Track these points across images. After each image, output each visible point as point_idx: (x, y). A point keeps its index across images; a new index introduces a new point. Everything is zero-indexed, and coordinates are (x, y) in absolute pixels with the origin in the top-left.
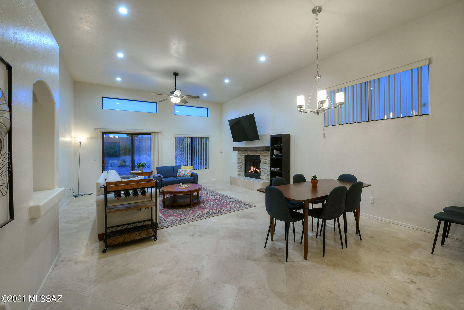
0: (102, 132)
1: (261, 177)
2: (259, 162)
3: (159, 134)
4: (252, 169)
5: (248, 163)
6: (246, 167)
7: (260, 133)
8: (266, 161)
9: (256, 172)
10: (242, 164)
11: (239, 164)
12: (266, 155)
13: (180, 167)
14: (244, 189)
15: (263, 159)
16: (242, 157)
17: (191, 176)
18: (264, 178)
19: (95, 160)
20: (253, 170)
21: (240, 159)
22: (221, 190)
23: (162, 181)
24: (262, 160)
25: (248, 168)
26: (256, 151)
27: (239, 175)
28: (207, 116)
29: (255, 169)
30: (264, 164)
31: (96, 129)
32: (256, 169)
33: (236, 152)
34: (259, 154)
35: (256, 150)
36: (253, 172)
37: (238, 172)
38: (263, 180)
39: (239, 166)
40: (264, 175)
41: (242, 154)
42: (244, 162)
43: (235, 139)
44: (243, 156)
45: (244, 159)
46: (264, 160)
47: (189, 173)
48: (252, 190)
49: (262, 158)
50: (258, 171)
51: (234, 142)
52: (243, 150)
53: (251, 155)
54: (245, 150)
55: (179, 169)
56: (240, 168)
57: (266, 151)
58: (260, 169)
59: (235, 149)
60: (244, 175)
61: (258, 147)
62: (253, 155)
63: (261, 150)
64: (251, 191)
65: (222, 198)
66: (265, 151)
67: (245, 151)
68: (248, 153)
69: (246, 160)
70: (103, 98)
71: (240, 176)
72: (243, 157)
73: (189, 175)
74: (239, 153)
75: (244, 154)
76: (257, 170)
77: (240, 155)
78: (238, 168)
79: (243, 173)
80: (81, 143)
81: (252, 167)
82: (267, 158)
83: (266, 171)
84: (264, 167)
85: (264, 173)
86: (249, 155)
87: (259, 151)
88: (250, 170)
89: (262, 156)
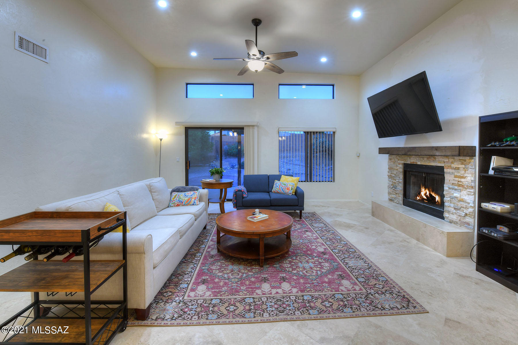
0: (185, 127)
1: (446, 215)
2: (442, 181)
3: (256, 128)
4: (423, 193)
5: (412, 179)
6: (407, 186)
7: (442, 116)
8: (463, 180)
9: (431, 199)
10: (397, 180)
11: (390, 179)
12: (463, 166)
13: (278, 178)
14: (399, 232)
15: (453, 176)
16: (398, 168)
17: (294, 194)
18: (454, 220)
19: (178, 161)
20: (425, 194)
21: (394, 169)
22: (348, 227)
23: (243, 198)
24: (447, 177)
25: (412, 191)
26: (433, 156)
27: (391, 200)
28: (333, 98)
29: (430, 194)
30: (456, 187)
31: (177, 123)
32: (432, 193)
33: (386, 157)
34: (440, 162)
35: (431, 154)
36: (425, 200)
37: (389, 193)
38: (451, 222)
39: (391, 183)
40: (454, 211)
41: (398, 162)
42: (401, 176)
43: (382, 133)
44: (399, 164)
45: (401, 170)
46: (456, 177)
47: (291, 188)
48: (418, 240)
49: (449, 173)
50: (437, 198)
51: (379, 137)
52: (400, 153)
53: (419, 163)
54: (403, 153)
55: (276, 181)
56: (394, 187)
57: (461, 158)
58: (442, 196)
59: (382, 151)
60: (401, 202)
61: (437, 148)
62: (423, 163)
63: (449, 154)
64: (416, 241)
65: (340, 251)
66: (457, 158)
67: (403, 155)
68: (412, 160)
69: (407, 173)
70: (187, 84)
71: (392, 203)
72: (400, 168)
73: (290, 192)
74: (390, 159)
75: (402, 160)
76: (433, 195)
77: (394, 162)
78: (389, 187)
79: (401, 198)
80: (161, 140)
81: (422, 189)
82: (466, 175)
83: (464, 205)
84: (456, 194)
85: (455, 208)
86: (414, 163)
87: (441, 157)
88: (419, 195)
89: (448, 168)
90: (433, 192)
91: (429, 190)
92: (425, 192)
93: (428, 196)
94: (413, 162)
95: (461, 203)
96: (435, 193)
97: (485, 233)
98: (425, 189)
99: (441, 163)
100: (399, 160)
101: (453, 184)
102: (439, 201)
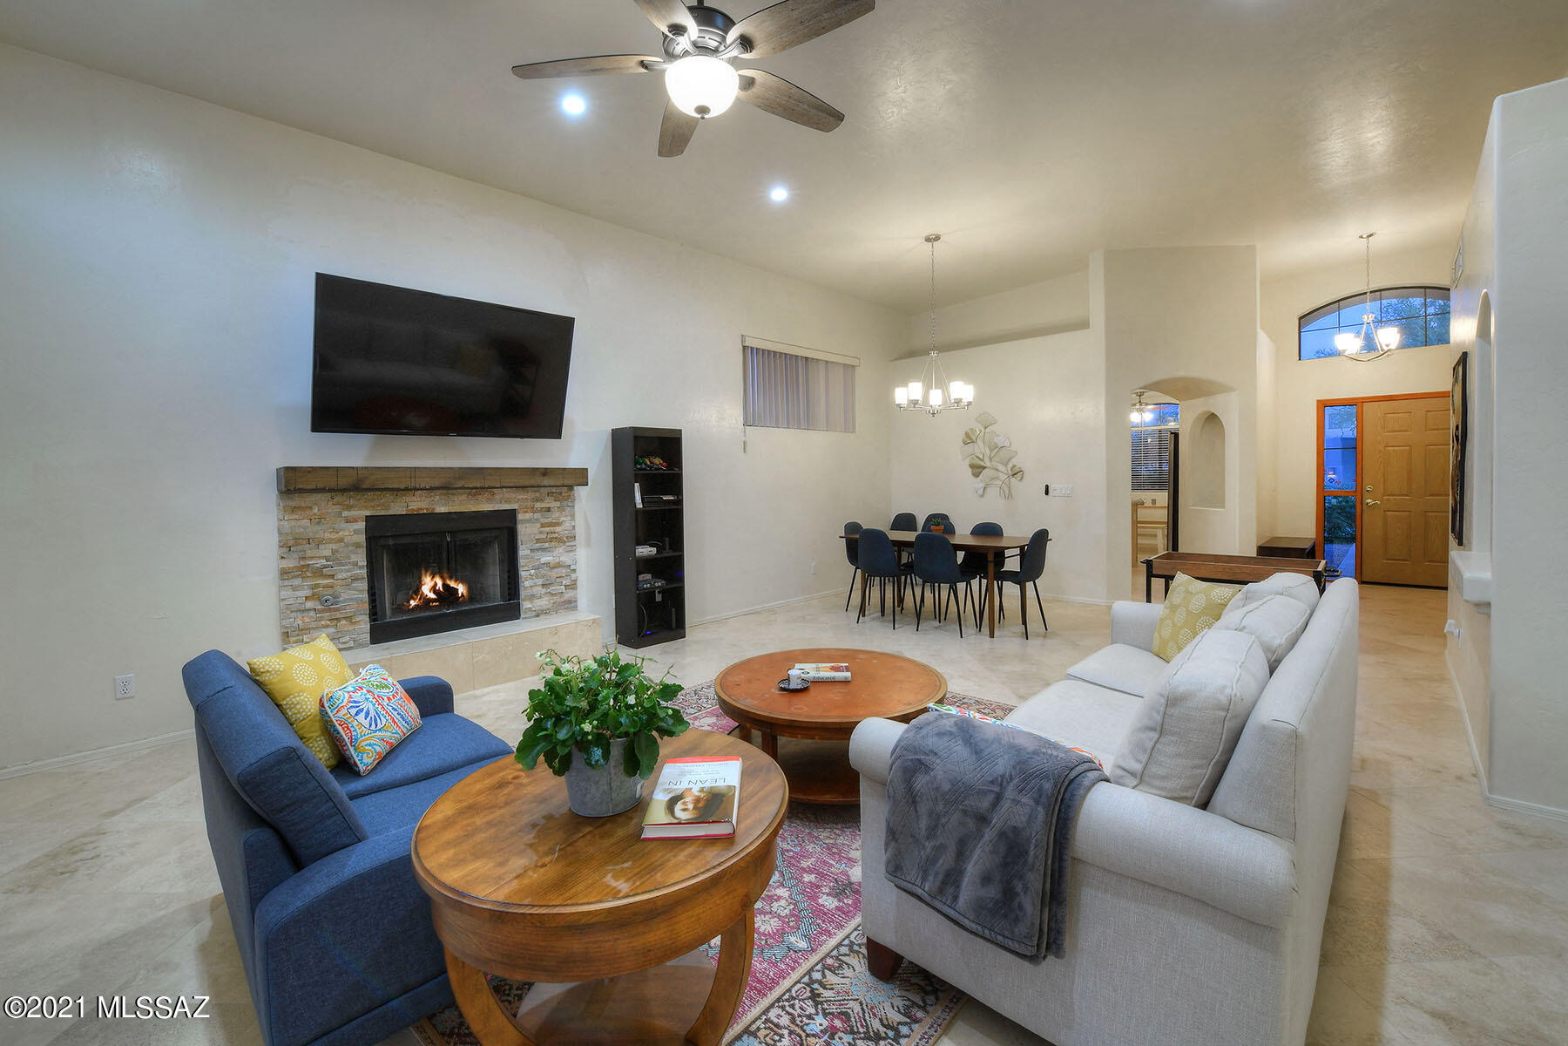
1: (525, 605)
4: (426, 590)
8: (558, 529)
9: (447, 596)
10: (344, 575)
11: (295, 580)
12: (558, 504)
15: (537, 525)
16: (342, 533)
18: (545, 607)
20: (434, 589)
21: (322, 541)
24: (526, 529)
29: (445, 585)
30: (546, 545)
32: (448, 582)
34: (508, 501)
36: (434, 601)
38: (538, 616)
40: (544, 590)
41: (345, 513)
42: (361, 558)
44: (348, 523)
45: (357, 539)
46: (544, 525)
49: (527, 521)
53: (443, 509)
57: (553, 489)
62: (455, 509)
66: (545, 490)
68: (414, 504)
69: (383, 542)
72: (354, 532)
74: (294, 513)
75: (366, 508)
77: (321, 518)
79: (362, 625)
81: (423, 578)
82: (562, 519)
83: (563, 571)
84: (546, 558)
85: (543, 585)
86: (421, 512)
87: (509, 490)
88: (417, 595)
89: (526, 512)
90: (451, 578)
91: (442, 577)
92: (432, 583)
93: (439, 589)
94: (419, 509)
95: (556, 570)
96: (456, 581)
97: (647, 588)
98: (433, 577)
99: (510, 502)
100: (349, 508)
101: (538, 540)
102: (465, 594)
